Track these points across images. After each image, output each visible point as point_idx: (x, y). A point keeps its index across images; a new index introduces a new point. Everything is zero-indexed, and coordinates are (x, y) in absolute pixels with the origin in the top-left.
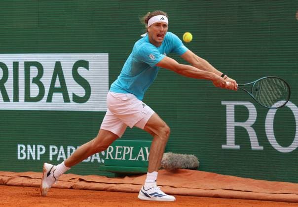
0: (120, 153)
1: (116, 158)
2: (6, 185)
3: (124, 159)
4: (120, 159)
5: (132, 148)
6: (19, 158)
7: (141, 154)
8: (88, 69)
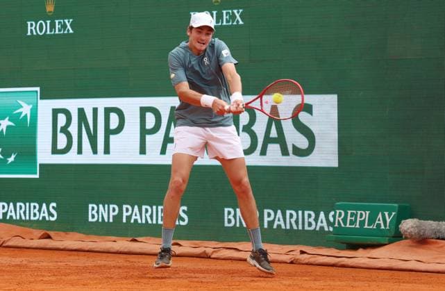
0: (353, 218)
1: (348, 226)
2: (210, 258)
3: (358, 226)
4: (353, 226)
5: (368, 213)
6: (226, 224)
7: (379, 220)
8: (311, 114)
